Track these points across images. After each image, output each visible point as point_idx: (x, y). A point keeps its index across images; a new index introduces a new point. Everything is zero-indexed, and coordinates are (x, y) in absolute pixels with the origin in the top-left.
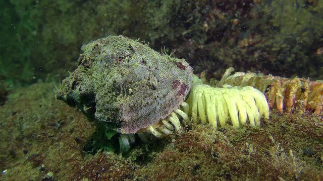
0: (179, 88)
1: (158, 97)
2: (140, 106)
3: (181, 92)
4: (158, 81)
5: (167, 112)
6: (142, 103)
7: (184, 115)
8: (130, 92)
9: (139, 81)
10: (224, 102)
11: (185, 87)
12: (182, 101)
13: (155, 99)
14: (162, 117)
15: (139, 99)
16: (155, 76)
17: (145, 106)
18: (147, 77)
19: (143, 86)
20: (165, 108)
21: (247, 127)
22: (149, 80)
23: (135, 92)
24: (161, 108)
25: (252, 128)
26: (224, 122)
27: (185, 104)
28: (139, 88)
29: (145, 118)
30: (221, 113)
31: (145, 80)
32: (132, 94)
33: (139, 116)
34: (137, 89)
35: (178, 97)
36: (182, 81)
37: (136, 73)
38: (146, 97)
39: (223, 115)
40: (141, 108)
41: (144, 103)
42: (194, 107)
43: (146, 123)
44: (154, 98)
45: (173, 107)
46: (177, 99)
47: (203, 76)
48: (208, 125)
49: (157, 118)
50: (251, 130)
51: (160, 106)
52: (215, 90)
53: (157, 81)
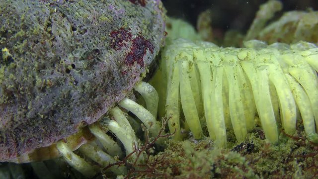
0: (128, 47)
1: (73, 66)
2: (31, 89)
3: (135, 57)
4: (74, 29)
5: (98, 107)
6: (34, 83)
7: (144, 114)
8: (5, 57)
9: (25, 28)
10: (244, 81)
11: (142, 44)
12: (139, 79)
13: (68, 71)
14: (88, 119)
15: (26, 72)
16: (64, 16)
17: (43, 90)
18: (46, 19)
19: (37, 42)
20: (93, 95)
21: (297, 139)
22: (49, 25)
23: (16, 55)
24: (83, 94)
25: (307, 142)
26: (244, 130)
27: (145, 88)
28: (27, 45)
29: (45, 121)
30: (237, 109)
31: (40, 27)
32: (10, 60)
33: (29, 115)
34: (21, 47)
35: (125, 68)
36: (135, 32)
37: (19, 9)
38: (44, 67)
39: (242, 111)
40: (34, 96)
41: (39, 81)
42: (171, 97)
43: (47, 135)
44: (64, 69)
45: (115, 93)
46: (123, 74)
47: (205, 23)
48: (208, 140)
49: (75, 120)
50: (305, 145)
51: (80, 90)
52: (222, 54)
53: (69, 28)
